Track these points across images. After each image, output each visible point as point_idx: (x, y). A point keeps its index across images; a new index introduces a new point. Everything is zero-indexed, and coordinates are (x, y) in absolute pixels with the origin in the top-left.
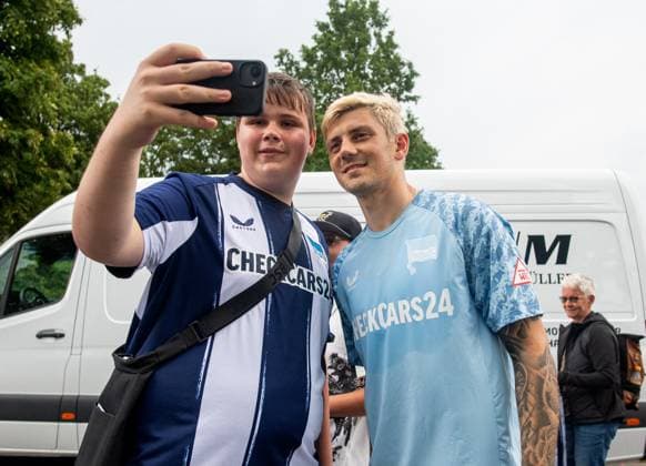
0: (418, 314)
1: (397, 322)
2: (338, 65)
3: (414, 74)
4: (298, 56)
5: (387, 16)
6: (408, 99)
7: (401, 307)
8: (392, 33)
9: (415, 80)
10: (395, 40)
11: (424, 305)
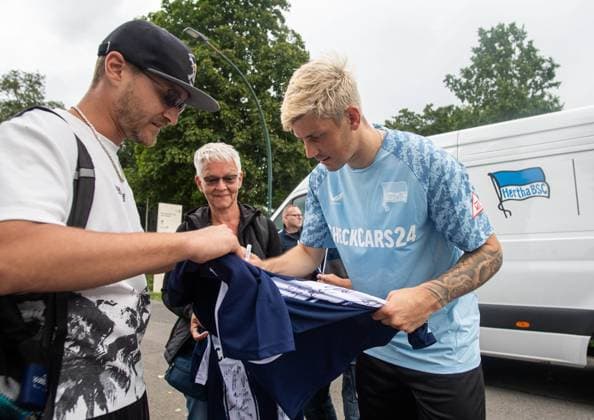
0: (389, 243)
1: (372, 246)
2: (490, 75)
3: (553, 66)
4: (458, 76)
5: (525, 30)
6: (551, 85)
7: (376, 236)
8: (531, 42)
9: (556, 70)
10: (534, 45)
11: (395, 237)
